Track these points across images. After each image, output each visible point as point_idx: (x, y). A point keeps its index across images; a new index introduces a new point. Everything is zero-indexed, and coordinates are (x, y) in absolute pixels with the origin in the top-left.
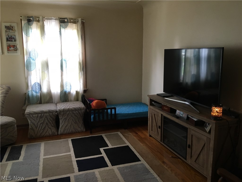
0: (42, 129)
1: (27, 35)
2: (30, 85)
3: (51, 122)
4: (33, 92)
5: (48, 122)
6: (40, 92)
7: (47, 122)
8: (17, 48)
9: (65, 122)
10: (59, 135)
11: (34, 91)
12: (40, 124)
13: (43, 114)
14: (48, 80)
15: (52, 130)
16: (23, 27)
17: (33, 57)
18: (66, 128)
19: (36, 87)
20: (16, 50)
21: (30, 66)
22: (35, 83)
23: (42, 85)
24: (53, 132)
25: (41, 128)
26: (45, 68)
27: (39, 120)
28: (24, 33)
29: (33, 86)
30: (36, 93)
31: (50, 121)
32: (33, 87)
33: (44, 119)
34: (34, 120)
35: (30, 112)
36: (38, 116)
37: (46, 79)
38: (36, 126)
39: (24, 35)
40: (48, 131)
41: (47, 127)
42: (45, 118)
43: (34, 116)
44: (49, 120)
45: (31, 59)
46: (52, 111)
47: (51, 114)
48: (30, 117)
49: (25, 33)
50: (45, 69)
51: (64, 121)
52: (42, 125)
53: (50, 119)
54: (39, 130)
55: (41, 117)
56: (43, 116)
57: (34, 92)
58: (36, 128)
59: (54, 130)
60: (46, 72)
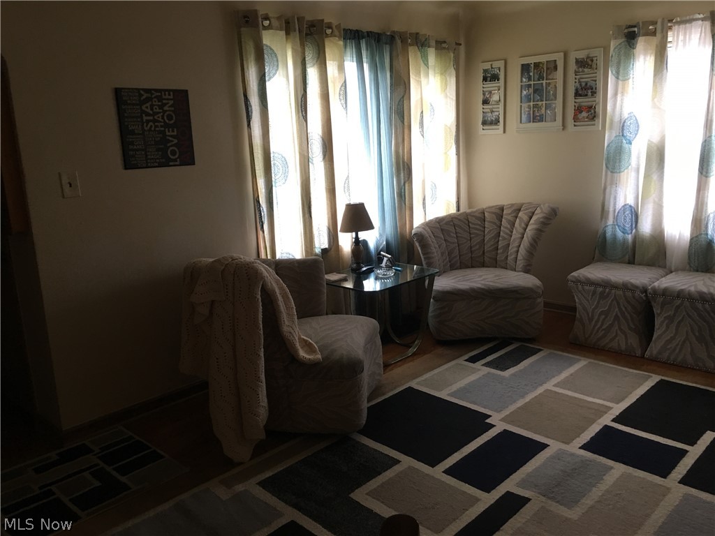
0: (604, 327)
1: (617, 78)
2: (611, 209)
3: (629, 318)
4: (614, 229)
5: (619, 314)
6: (634, 231)
7: (617, 314)
8: (595, 112)
9: (668, 327)
10: (647, 359)
11: (619, 226)
12: (600, 314)
13: (607, 290)
14: (656, 200)
15: (627, 340)
16: (612, 56)
17: (628, 134)
18: (668, 347)
19: (625, 216)
20: (593, 117)
21: (620, 159)
22: (625, 205)
23: (641, 212)
24: (629, 344)
25: (602, 325)
26: (654, 165)
27: (598, 302)
28: (612, 72)
29: (618, 212)
30: (623, 232)
31: (626, 314)
32: (617, 216)
33: (611, 304)
34: (588, 300)
35: (579, 276)
36: (594, 293)
37: (653, 196)
38: (590, 314)
39: (611, 78)
40: (617, 338)
41: (617, 328)
42: (612, 301)
43: (587, 288)
44: (624, 309)
45: (624, 141)
46: (632, 285)
47: (629, 294)
48: (577, 289)
49: (614, 72)
50: (654, 169)
51: (665, 324)
52: (603, 317)
53: (626, 308)
54: (597, 328)
55: (603, 296)
56: (609, 294)
57: (618, 230)
58: (591, 320)
59: (634, 341)
60: (655, 177)
